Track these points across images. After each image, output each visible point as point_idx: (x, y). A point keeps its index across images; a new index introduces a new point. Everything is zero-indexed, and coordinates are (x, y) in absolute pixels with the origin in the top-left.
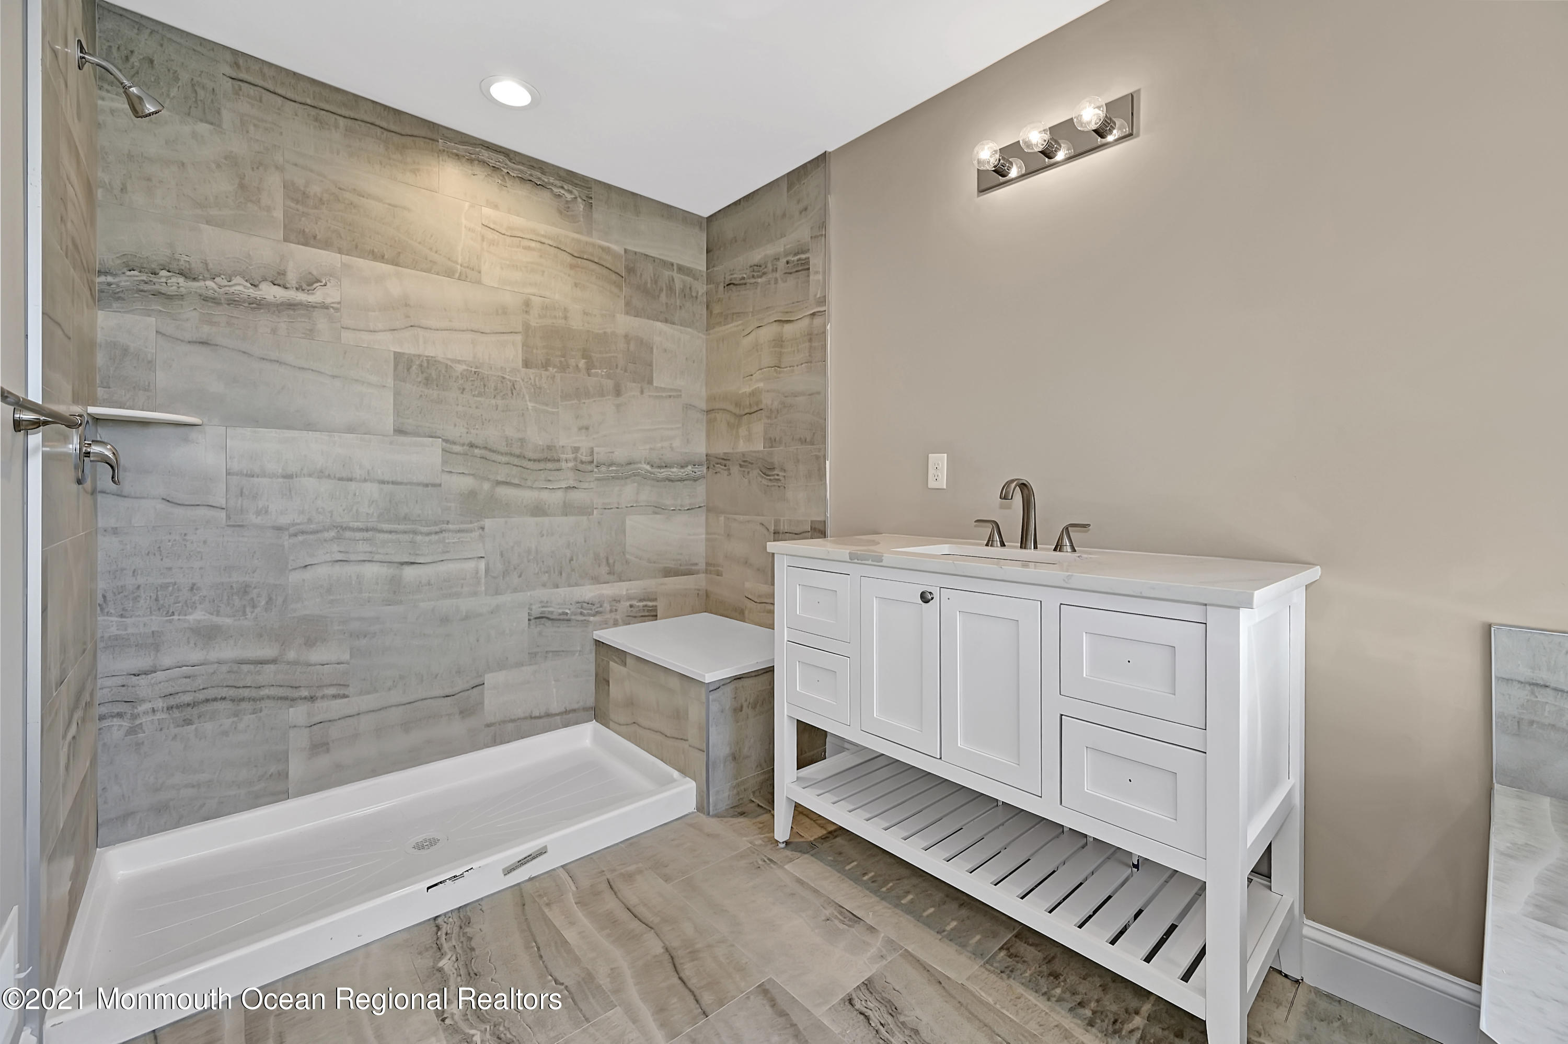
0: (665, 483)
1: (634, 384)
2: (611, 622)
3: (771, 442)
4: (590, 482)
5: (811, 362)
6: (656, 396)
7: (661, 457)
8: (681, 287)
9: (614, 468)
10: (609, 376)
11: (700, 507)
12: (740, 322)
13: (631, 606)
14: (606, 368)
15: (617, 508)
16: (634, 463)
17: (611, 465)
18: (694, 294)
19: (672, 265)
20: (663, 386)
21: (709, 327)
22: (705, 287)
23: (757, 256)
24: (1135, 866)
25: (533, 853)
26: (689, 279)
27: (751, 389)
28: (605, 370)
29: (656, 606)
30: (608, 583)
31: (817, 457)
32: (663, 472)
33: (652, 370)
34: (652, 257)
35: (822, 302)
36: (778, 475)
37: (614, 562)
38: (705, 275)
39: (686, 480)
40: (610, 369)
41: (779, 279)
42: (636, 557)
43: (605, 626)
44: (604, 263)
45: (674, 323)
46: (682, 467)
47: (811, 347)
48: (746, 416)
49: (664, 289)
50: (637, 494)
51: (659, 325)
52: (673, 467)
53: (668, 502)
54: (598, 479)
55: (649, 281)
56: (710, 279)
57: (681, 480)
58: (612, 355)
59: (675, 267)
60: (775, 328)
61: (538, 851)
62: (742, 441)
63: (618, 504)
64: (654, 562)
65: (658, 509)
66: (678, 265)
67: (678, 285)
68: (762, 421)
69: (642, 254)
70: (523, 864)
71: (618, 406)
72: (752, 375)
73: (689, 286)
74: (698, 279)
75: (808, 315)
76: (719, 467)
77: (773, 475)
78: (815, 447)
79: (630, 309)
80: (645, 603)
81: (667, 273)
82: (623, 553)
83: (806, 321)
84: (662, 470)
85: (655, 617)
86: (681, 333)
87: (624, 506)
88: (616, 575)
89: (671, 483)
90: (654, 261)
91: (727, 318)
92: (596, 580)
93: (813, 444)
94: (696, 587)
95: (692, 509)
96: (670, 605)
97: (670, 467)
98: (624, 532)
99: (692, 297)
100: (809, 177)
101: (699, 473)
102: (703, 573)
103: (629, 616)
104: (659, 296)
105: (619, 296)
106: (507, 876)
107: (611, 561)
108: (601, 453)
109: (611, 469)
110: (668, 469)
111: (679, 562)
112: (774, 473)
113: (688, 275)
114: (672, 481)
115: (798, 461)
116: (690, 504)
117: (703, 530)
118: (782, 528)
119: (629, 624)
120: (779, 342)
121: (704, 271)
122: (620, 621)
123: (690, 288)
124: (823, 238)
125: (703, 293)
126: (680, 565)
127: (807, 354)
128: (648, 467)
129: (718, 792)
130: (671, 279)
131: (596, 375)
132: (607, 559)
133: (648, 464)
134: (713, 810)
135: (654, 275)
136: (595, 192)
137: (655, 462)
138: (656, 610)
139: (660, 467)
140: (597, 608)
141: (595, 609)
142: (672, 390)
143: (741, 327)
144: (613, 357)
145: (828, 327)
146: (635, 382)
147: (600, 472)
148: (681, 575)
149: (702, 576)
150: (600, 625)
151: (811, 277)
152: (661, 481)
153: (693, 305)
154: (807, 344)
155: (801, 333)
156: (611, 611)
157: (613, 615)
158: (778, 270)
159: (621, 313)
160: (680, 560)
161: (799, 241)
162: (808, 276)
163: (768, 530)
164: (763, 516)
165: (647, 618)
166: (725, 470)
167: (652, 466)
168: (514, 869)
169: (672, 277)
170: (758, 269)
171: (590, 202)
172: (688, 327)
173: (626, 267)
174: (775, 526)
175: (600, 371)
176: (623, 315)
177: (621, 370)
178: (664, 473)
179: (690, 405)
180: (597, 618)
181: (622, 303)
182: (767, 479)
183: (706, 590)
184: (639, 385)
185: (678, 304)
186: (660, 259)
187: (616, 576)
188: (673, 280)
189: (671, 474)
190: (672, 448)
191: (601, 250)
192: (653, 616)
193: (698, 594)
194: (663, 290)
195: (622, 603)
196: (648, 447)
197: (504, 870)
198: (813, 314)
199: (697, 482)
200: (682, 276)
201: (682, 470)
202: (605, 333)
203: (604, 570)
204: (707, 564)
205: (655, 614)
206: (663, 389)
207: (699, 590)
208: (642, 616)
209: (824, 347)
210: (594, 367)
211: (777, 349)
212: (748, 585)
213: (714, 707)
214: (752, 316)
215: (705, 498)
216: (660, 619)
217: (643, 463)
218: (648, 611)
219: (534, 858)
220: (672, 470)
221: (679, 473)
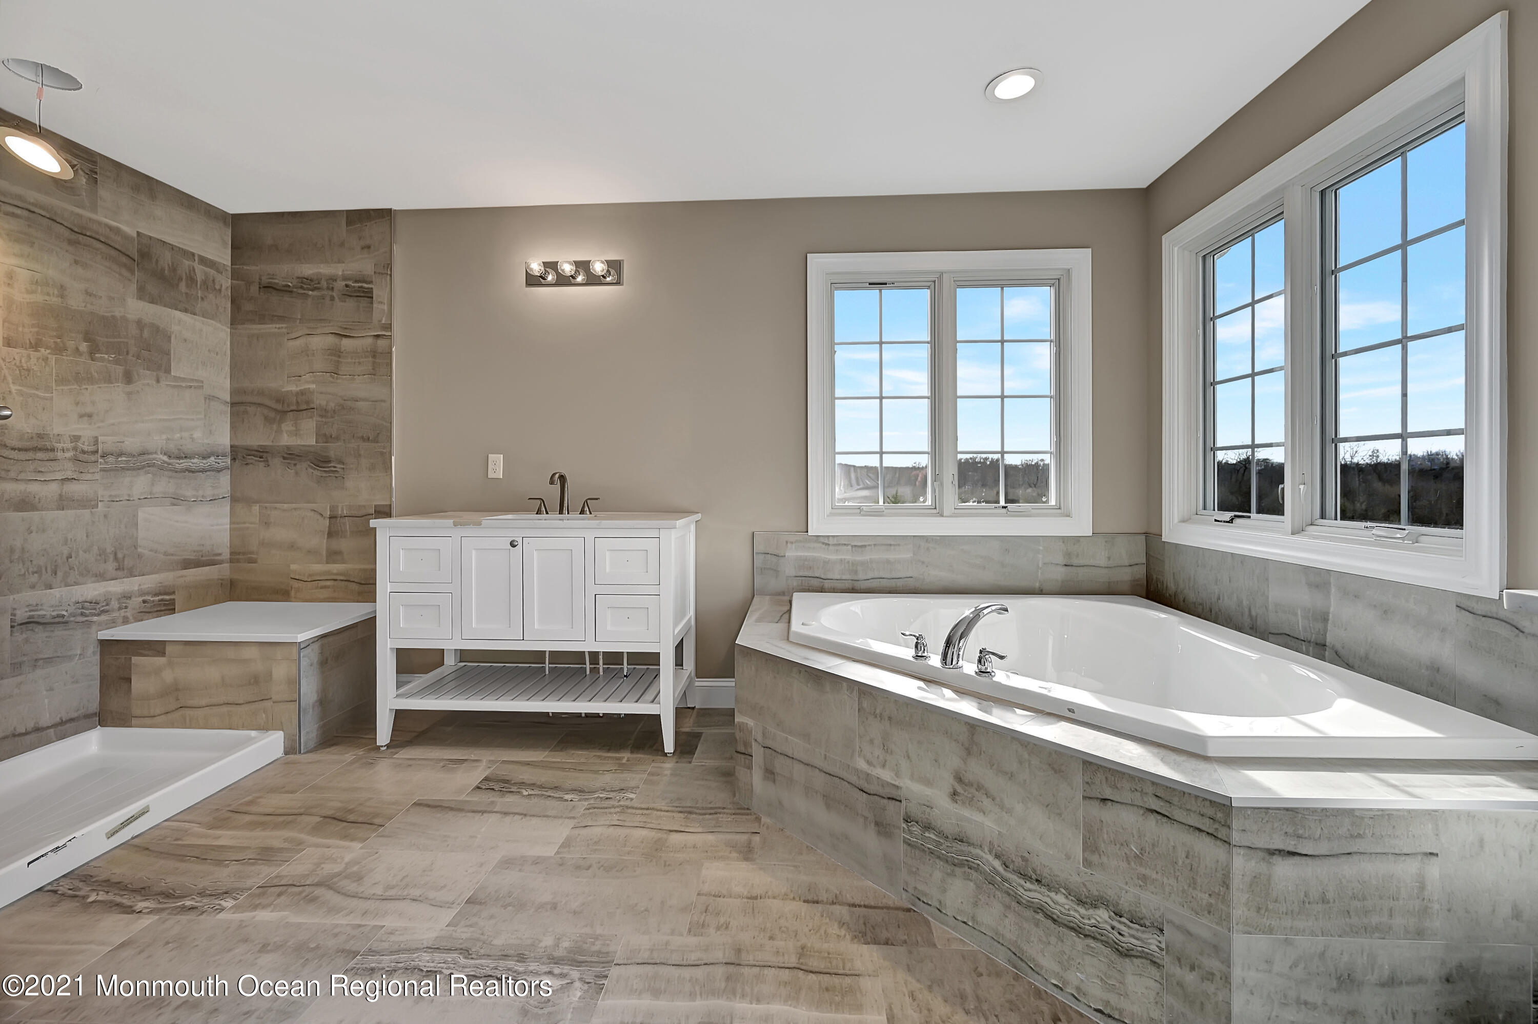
0: (185, 474)
1: (148, 372)
2: (121, 620)
3: (324, 437)
4: (94, 473)
5: (374, 375)
6: (174, 385)
7: (180, 447)
8: (203, 278)
9: (124, 459)
10: (117, 362)
11: (224, 498)
12: (284, 325)
13: (144, 602)
14: (114, 354)
15: (128, 500)
16: (148, 454)
17: (121, 454)
18: (217, 287)
19: (193, 254)
20: (182, 376)
21: (234, 322)
22: (230, 281)
23: (308, 270)
24: (625, 676)
25: (136, 814)
26: (212, 272)
27: (298, 389)
28: (113, 356)
29: (174, 599)
30: (116, 579)
31: (382, 454)
32: (182, 463)
33: (169, 360)
34: (169, 244)
35: (388, 328)
36: (335, 467)
37: (124, 557)
38: (229, 269)
39: (210, 471)
40: (119, 355)
41: (336, 298)
42: (151, 550)
43: (113, 625)
44: (112, 244)
45: (194, 314)
46: (204, 458)
47: (374, 363)
48: (291, 413)
49: (184, 277)
50: (153, 485)
51: (178, 314)
52: (194, 458)
53: (189, 493)
54: (102, 470)
55: (167, 268)
56: (235, 275)
57: (203, 471)
58: (122, 340)
59: (196, 258)
60: (331, 339)
61: (141, 810)
62: (285, 435)
63: (129, 495)
64: (172, 555)
65: (176, 500)
66: (200, 256)
67: (199, 277)
68: (314, 419)
69: (158, 239)
70: (126, 826)
71: (129, 394)
72: (300, 376)
73: (211, 279)
74: (222, 273)
75: (371, 336)
76: (252, 459)
77: (330, 467)
78: (380, 444)
79: (142, 294)
80: (160, 597)
81: (187, 263)
82: (135, 546)
83: (370, 341)
84: (181, 461)
85: (172, 611)
86: (203, 324)
87: (136, 498)
88: (124, 570)
89: (191, 474)
90: (172, 249)
91: (262, 318)
92: (101, 577)
93: (377, 442)
94: (220, 577)
95: (215, 499)
96: (190, 597)
97: (190, 458)
98: (137, 524)
99: (215, 289)
100: (373, 222)
101: (223, 464)
102: (228, 563)
103: (141, 612)
104: (177, 285)
105: (130, 280)
106: (110, 839)
107: (120, 555)
108: (108, 442)
109: (120, 459)
110: (188, 460)
111: (201, 553)
112: (330, 465)
113: (211, 267)
114: (193, 472)
115: (360, 455)
116: (214, 495)
117: (227, 520)
118: (340, 513)
119: (142, 620)
120: (336, 353)
121: (228, 266)
122: (131, 618)
123: (214, 281)
124: (388, 277)
125: (227, 287)
126: (202, 556)
127: (370, 368)
128: (165, 458)
129: (308, 733)
130: (192, 269)
131: (102, 360)
132: (116, 554)
133: (165, 454)
134: (304, 749)
135: (173, 263)
136: (100, 168)
137: (173, 453)
138: (174, 604)
139: (179, 458)
140: (103, 606)
141: (99, 609)
142: (192, 380)
143: (284, 330)
144: (124, 342)
145: (394, 349)
146: (149, 370)
147: (106, 463)
148: (203, 566)
149: (227, 565)
150: (106, 624)
151: (375, 305)
152: (180, 472)
153: (216, 297)
154: (371, 359)
155: (363, 349)
156: (120, 609)
157: (122, 612)
158: (335, 289)
159: (133, 298)
160: (201, 551)
161: (360, 272)
162: (372, 303)
163: (322, 515)
164: (316, 503)
165: (162, 613)
166: (261, 461)
167: (170, 457)
168: (117, 832)
169: (193, 267)
170: (309, 283)
171: (95, 176)
172: (210, 319)
173: (139, 251)
174: (330, 511)
175: (106, 356)
176: (135, 300)
177: (133, 356)
178: (185, 463)
179: (213, 396)
180: (103, 618)
181: (134, 287)
182: (321, 471)
183: (231, 580)
184: (155, 373)
185: (199, 295)
186: (179, 248)
187: (126, 571)
188: (194, 270)
189: (192, 465)
190: (193, 439)
191: (108, 230)
192: (169, 610)
193: (222, 584)
194: (182, 279)
195: (133, 599)
196: (164, 437)
197: (106, 834)
198: (378, 336)
199: (221, 473)
200: (204, 268)
201: (204, 461)
202: (113, 317)
203: (111, 566)
204: (231, 553)
205: (172, 607)
206: (184, 379)
207: (222, 580)
208: (157, 611)
209: (390, 364)
210: (99, 351)
211: (330, 357)
212: (293, 567)
213: (304, 663)
214: (300, 323)
215: (229, 488)
216: (179, 612)
217: (159, 454)
218: (165, 605)
219: (137, 818)
220: (192, 461)
221: (201, 464)
